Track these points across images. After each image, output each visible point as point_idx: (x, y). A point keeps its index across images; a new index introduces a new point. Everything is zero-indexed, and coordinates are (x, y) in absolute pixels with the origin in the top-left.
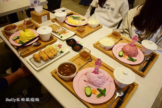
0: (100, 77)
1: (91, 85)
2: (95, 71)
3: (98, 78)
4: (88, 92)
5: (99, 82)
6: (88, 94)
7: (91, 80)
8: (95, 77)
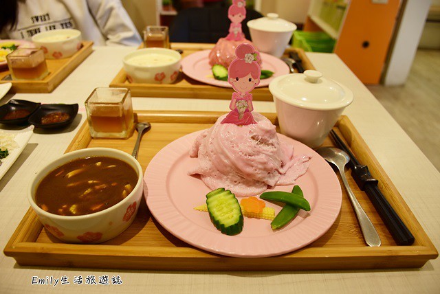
0: (266, 137)
1: (228, 182)
2: (236, 110)
3: (254, 143)
4: (225, 210)
5: (262, 158)
6: (229, 219)
7: (227, 157)
8: (242, 137)
